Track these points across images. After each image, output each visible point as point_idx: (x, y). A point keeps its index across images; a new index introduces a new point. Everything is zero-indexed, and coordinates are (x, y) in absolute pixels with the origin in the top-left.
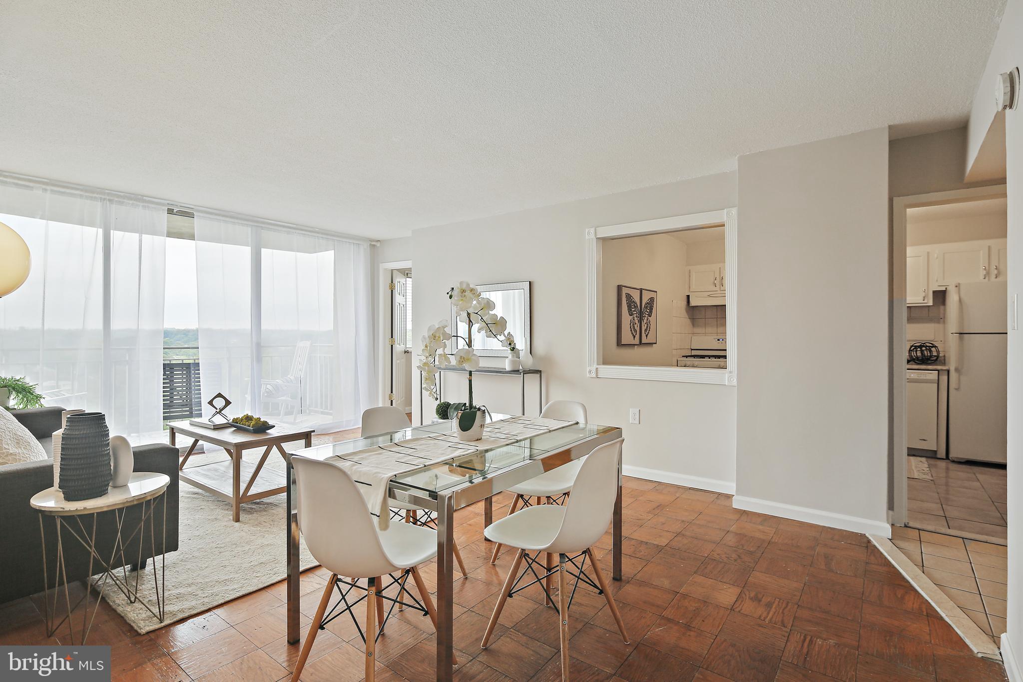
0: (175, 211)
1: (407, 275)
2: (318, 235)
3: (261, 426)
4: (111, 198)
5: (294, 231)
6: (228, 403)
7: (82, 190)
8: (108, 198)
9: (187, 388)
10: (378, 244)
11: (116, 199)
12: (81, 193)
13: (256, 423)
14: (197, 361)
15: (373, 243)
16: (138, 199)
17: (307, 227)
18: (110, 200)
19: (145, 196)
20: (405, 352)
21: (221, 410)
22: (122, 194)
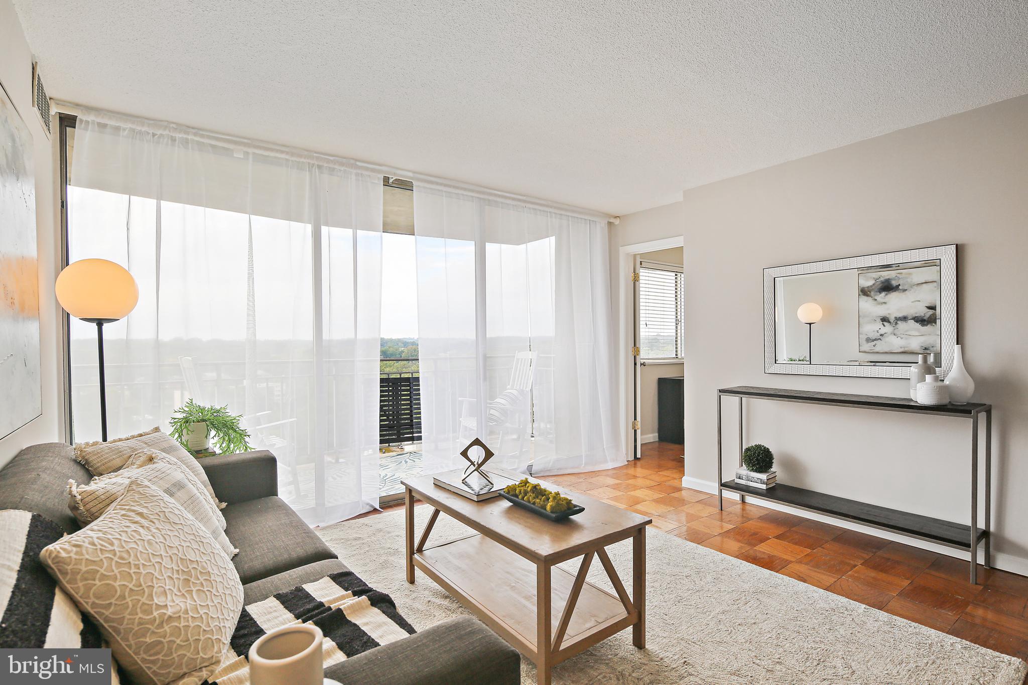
0: (391, 181)
1: (641, 264)
2: (550, 210)
3: (565, 510)
4: (321, 164)
5: (523, 205)
6: (489, 454)
7: (287, 153)
8: (316, 163)
9: (394, 412)
10: (617, 222)
11: (327, 165)
12: (287, 157)
13: (558, 504)
14: (415, 375)
15: (612, 220)
16: (351, 163)
17: (539, 199)
18: (319, 167)
19: (359, 161)
20: (641, 365)
21: (480, 465)
22: (332, 158)
